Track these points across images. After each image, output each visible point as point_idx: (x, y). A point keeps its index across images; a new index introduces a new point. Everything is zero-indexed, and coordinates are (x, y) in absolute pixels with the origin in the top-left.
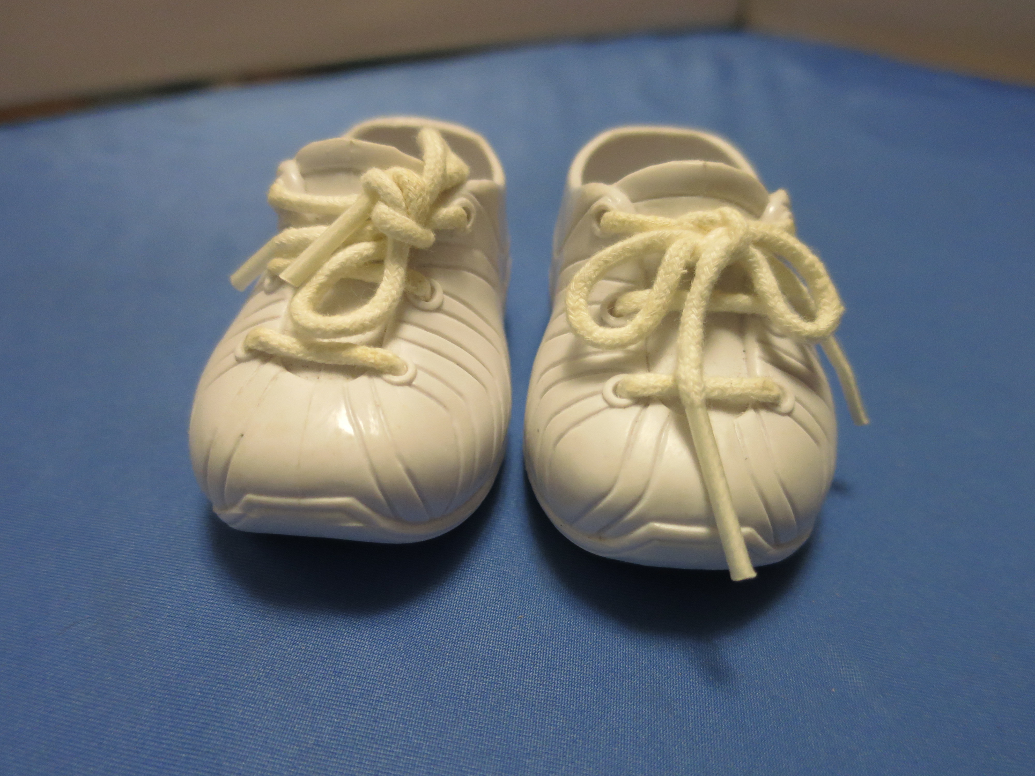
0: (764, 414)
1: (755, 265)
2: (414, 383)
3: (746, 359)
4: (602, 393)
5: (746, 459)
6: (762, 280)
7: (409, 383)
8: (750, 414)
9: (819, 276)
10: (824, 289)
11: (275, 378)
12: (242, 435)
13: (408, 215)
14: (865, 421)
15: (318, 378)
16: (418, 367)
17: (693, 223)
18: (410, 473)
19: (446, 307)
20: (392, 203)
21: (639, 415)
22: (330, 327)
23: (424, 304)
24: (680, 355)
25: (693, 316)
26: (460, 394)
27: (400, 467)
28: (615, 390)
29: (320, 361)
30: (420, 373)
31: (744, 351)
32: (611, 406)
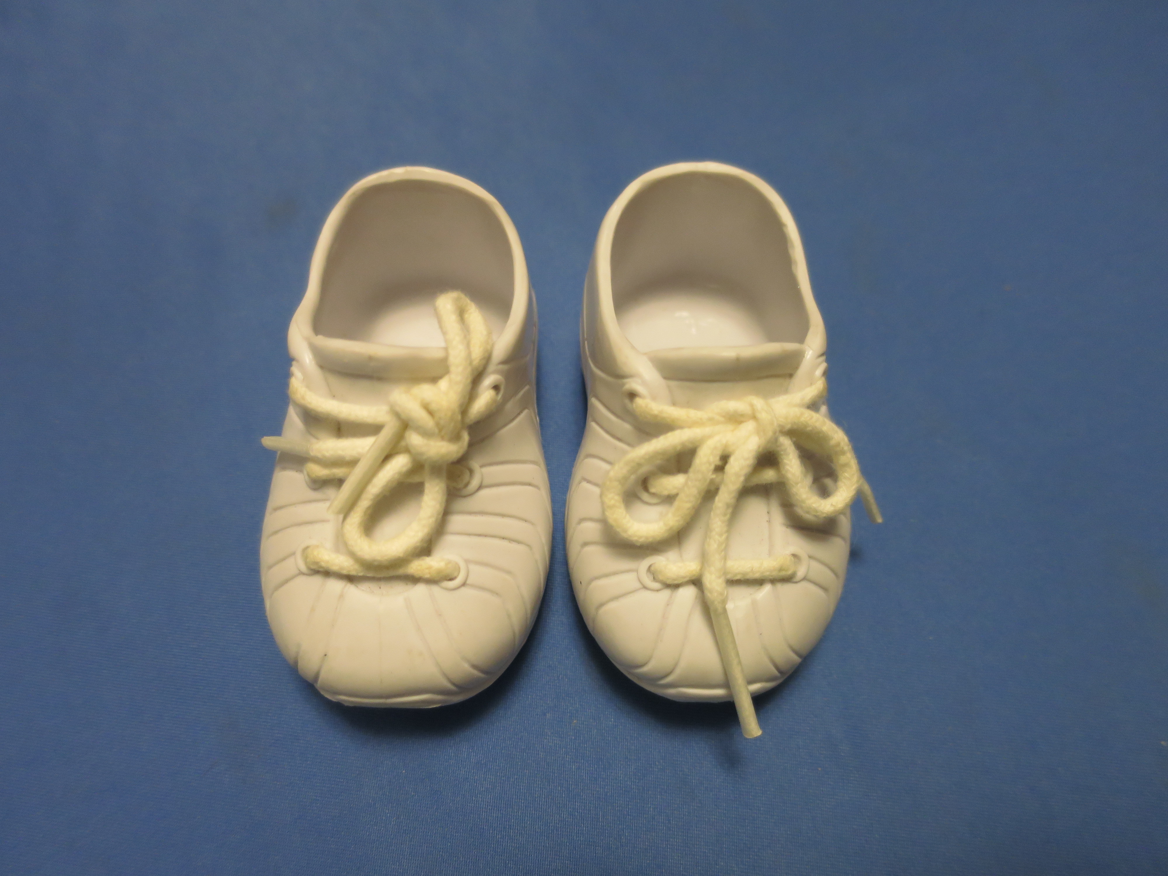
0: (780, 587)
1: (782, 453)
2: (468, 582)
3: (769, 521)
4: (636, 571)
5: (761, 634)
6: (788, 467)
7: (464, 584)
8: (767, 588)
9: (843, 453)
10: (846, 465)
11: (341, 596)
12: (326, 655)
13: (443, 438)
14: (880, 520)
15: (380, 588)
16: (467, 561)
17: (724, 417)
18: (474, 667)
19: (485, 483)
20: (426, 434)
21: (671, 597)
22: (386, 558)
23: (466, 492)
24: (708, 530)
25: (719, 523)
26: (509, 572)
27: (466, 667)
28: (649, 569)
29: (379, 576)
30: (473, 568)
31: (768, 513)
32: (645, 588)
